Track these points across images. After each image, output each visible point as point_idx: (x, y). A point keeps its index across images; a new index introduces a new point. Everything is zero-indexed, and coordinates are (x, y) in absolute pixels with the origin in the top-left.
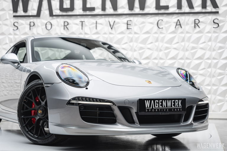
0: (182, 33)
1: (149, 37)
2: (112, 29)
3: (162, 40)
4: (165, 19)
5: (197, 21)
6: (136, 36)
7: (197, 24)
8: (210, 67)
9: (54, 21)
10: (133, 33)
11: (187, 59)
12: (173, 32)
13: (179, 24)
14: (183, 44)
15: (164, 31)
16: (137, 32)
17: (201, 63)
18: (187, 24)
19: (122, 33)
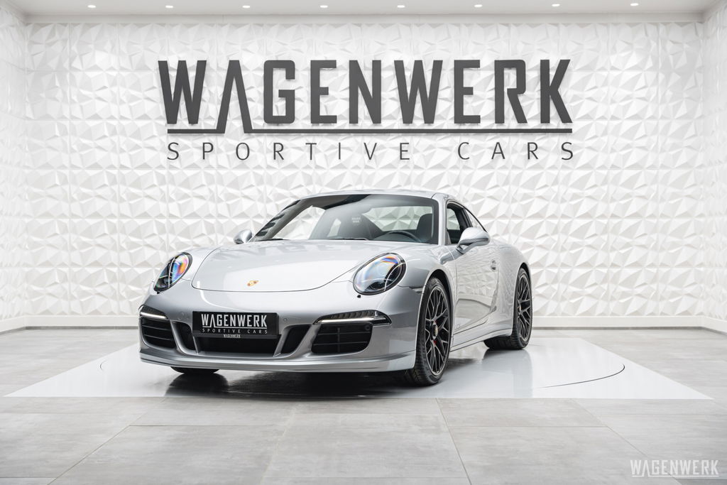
0: (504, 167)
1: (443, 174)
2: (370, 158)
3: (467, 182)
4: (473, 140)
5: (532, 147)
6: (418, 172)
7: (532, 152)
8: (555, 232)
9: (253, 141)
10: (411, 166)
11: (514, 216)
12: (487, 167)
13: (498, 151)
14: (506, 188)
15: (470, 163)
16: (419, 165)
17: (539, 225)
18: (514, 151)
19: (390, 166)
